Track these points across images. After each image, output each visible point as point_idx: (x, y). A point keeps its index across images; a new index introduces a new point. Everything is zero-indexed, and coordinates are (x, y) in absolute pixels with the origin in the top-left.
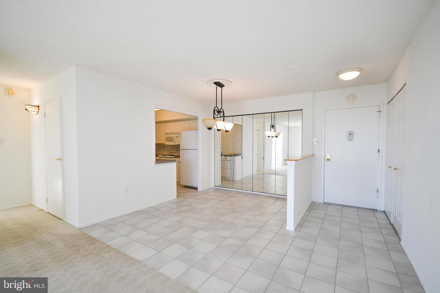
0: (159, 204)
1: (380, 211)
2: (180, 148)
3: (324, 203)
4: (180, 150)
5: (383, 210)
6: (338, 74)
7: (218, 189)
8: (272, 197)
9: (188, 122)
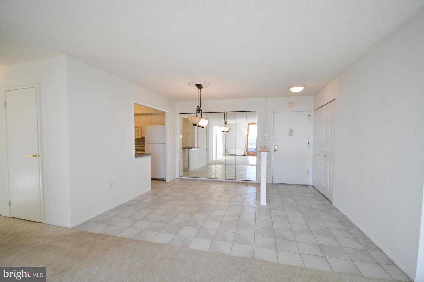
0: (139, 197)
1: (310, 186)
2: (144, 142)
3: (273, 183)
4: (144, 143)
5: (311, 185)
6: (289, 87)
7: (183, 179)
8: (233, 182)
9: (150, 116)
